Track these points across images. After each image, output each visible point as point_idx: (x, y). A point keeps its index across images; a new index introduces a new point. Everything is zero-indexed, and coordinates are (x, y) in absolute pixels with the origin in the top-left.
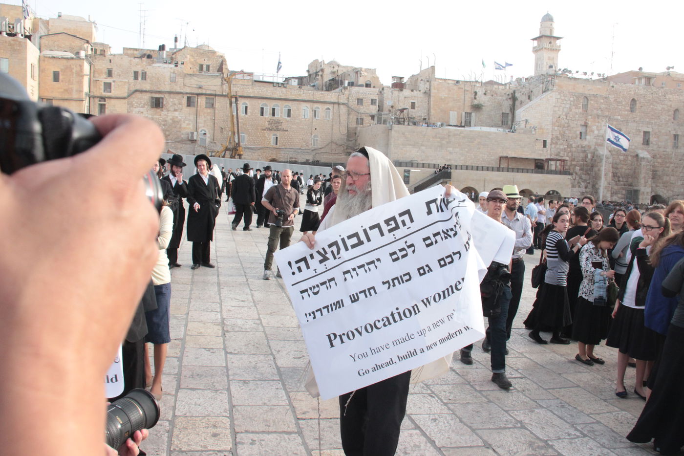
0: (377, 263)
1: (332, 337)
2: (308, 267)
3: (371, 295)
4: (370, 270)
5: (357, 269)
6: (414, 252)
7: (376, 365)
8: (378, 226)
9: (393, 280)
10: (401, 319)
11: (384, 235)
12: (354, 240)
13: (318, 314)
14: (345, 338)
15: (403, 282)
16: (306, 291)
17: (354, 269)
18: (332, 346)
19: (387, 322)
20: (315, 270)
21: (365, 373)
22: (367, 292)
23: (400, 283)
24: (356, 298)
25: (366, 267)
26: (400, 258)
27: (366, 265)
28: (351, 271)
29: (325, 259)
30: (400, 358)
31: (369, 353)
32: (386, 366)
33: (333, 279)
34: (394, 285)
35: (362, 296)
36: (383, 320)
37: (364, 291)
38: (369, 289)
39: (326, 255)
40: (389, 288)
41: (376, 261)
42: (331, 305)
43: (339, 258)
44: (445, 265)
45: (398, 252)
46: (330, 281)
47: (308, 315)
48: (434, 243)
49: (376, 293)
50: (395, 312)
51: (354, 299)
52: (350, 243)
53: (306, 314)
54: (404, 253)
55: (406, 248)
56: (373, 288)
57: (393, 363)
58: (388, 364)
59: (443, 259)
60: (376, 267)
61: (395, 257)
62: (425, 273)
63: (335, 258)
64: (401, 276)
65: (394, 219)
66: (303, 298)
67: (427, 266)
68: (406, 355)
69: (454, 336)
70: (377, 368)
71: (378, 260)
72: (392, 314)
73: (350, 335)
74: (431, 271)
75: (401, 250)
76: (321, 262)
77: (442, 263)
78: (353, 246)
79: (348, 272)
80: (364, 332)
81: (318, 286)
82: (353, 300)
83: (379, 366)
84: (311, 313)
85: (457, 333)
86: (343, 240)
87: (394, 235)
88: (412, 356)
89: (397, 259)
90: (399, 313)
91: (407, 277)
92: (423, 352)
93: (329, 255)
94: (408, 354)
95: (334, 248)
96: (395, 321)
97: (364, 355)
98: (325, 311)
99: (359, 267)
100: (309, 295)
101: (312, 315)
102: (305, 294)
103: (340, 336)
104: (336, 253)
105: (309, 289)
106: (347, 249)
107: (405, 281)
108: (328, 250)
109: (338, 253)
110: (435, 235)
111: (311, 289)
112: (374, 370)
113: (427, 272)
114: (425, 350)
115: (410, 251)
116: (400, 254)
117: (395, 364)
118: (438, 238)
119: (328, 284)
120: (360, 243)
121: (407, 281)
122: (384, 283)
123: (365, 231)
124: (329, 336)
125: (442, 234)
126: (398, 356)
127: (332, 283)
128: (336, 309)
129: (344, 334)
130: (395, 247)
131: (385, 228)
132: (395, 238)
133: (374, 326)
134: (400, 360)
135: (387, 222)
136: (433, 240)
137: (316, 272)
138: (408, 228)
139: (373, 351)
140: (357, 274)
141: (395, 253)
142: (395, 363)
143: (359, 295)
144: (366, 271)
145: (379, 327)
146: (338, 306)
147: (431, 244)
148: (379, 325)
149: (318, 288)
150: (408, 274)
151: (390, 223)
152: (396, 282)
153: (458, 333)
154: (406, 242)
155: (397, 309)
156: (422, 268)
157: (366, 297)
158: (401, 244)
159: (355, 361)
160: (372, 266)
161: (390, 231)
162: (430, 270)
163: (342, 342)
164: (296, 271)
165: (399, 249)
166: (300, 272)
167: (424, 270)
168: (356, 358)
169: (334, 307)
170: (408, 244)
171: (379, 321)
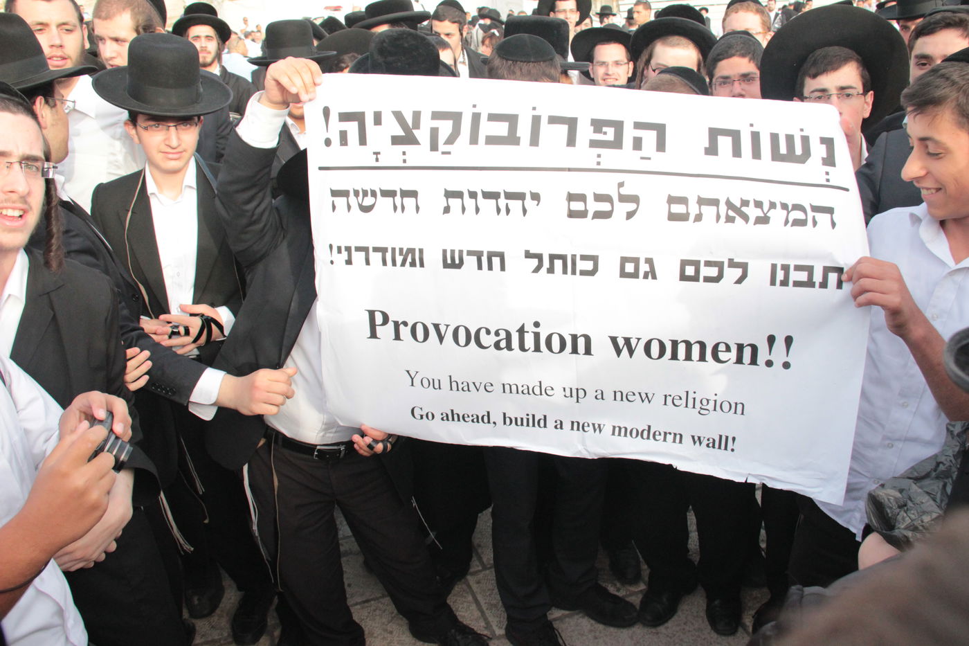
0: (529, 202)
1: (379, 319)
2: (363, 141)
3: (490, 268)
4: (508, 211)
5: (480, 195)
6: (630, 215)
7: (452, 411)
8: (572, 123)
9: (553, 257)
10: (537, 349)
11: (574, 146)
12: (502, 129)
13: (358, 257)
14: (405, 332)
15: (574, 272)
16: (344, 194)
17: (473, 195)
18: (373, 335)
19: (505, 342)
20: (377, 154)
21: (425, 417)
22: (484, 259)
23: (565, 272)
24: (457, 262)
25: (502, 202)
26: (590, 214)
27: (502, 195)
28: (466, 196)
29: (407, 139)
30: (508, 421)
31: (445, 384)
32: (473, 421)
33: (413, 194)
34: (551, 270)
35: (470, 261)
36: (497, 334)
37: (479, 255)
38: (491, 255)
39: (415, 132)
40: (537, 270)
41: (528, 196)
42: (394, 250)
43: (443, 153)
44: (695, 278)
45: (590, 199)
46: (406, 194)
47: (335, 250)
48: (692, 217)
49: (503, 268)
50: (529, 328)
51: (452, 262)
52: (487, 129)
53: (331, 246)
54: (605, 207)
55: (615, 198)
56: (501, 256)
57: (489, 422)
58: (477, 419)
59: (696, 264)
60: (525, 211)
61: (577, 206)
62: (635, 275)
63: (434, 147)
64: (574, 257)
65: (618, 126)
66: (334, 208)
67: (649, 261)
68: (522, 419)
69: (657, 437)
70: (451, 416)
71: (536, 197)
72: (521, 331)
73: (420, 332)
74: (654, 277)
75: (599, 198)
76: (396, 140)
77: (690, 271)
78: (491, 140)
79: (458, 195)
80: (449, 337)
81: (374, 194)
82: (449, 261)
83: (458, 415)
84: (343, 249)
85: (668, 435)
86: (476, 118)
87: (599, 156)
88: (534, 425)
89: (582, 214)
90: (537, 336)
91: (588, 265)
92: (561, 428)
93: (423, 135)
94: (528, 419)
95: (445, 127)
96: (522, 348)
97: (434, 384)
98: (376, 257)
99: (487, 195)
100: (349, 207)
101: (345, 255)
102: (340, 202)
103: (397, 325)
104: (442, 137)
105: (352, 193)
106: (474, 140)
107: (578, 272)
108: (427, 123)
109: (451, 140)
110: (702, 201)
111: (356, 193)
112: (445, 418)
113: (641, 274)
114: (567, 426)
115: (621, 209)
116: (593, 206)
117: (493, 425)
118: (708, 211)
119: (398, 199)
120: (512, 139)
121: (583, 273)
122: (528, 255)
123: (536, 121)
124: (372, 314)
125: (723, 208)
126: (504, 414)
127: (410, 202)
128: (403, 264)
129: (405, 324)
130: (589, 185)
131: (585, 132)
132: (599, 163)
133: (474, 338)
134: (505, 423)
135: (598, 125)
136: (694, 209)
137: (377, 160)
138: (642, 158)
139: (454, 385)
140: (477, 210)
141: (582, 198)
142: (495, 423)
143: (465, 257)
144: (499, 211)
145: (484, 343)
146: (409, 259)
147: (683, 217)
148: (487, 340)
149: (373, 199)
150: (594, 259)
151: (605, 129)
152: (558, 264)
153: (670, 438)
154: (621, 185)
155: (537, 324)
156: (636, 261)
157: (480, 267)
158: (607, 184)
159: (412, 385)
160: (515, 205)
161: (594, 144)
162: (652, 274)
163: (397, 337)
164: (336, 140)
165: (598, 192)
166: (342, 145)
167: (637, 268)
168: (417, 381)
169: (399, 259)
170: (624, 191)
171: (488, 332)
